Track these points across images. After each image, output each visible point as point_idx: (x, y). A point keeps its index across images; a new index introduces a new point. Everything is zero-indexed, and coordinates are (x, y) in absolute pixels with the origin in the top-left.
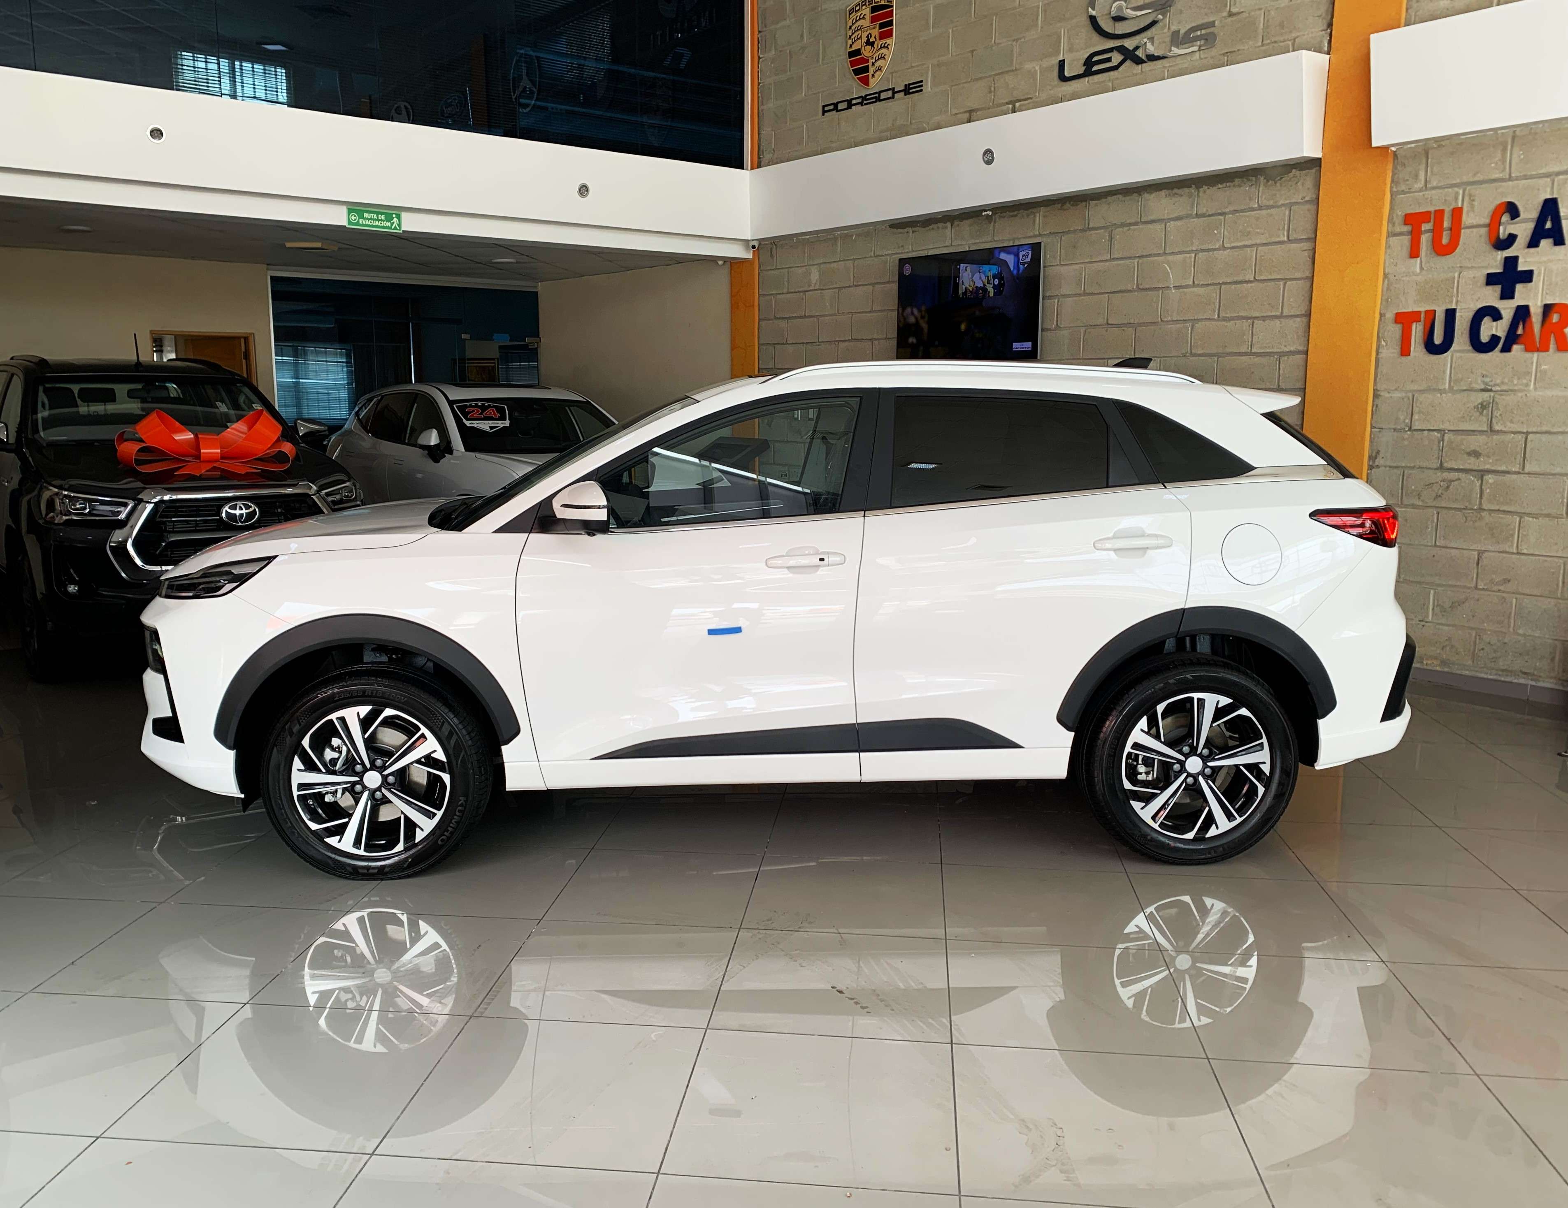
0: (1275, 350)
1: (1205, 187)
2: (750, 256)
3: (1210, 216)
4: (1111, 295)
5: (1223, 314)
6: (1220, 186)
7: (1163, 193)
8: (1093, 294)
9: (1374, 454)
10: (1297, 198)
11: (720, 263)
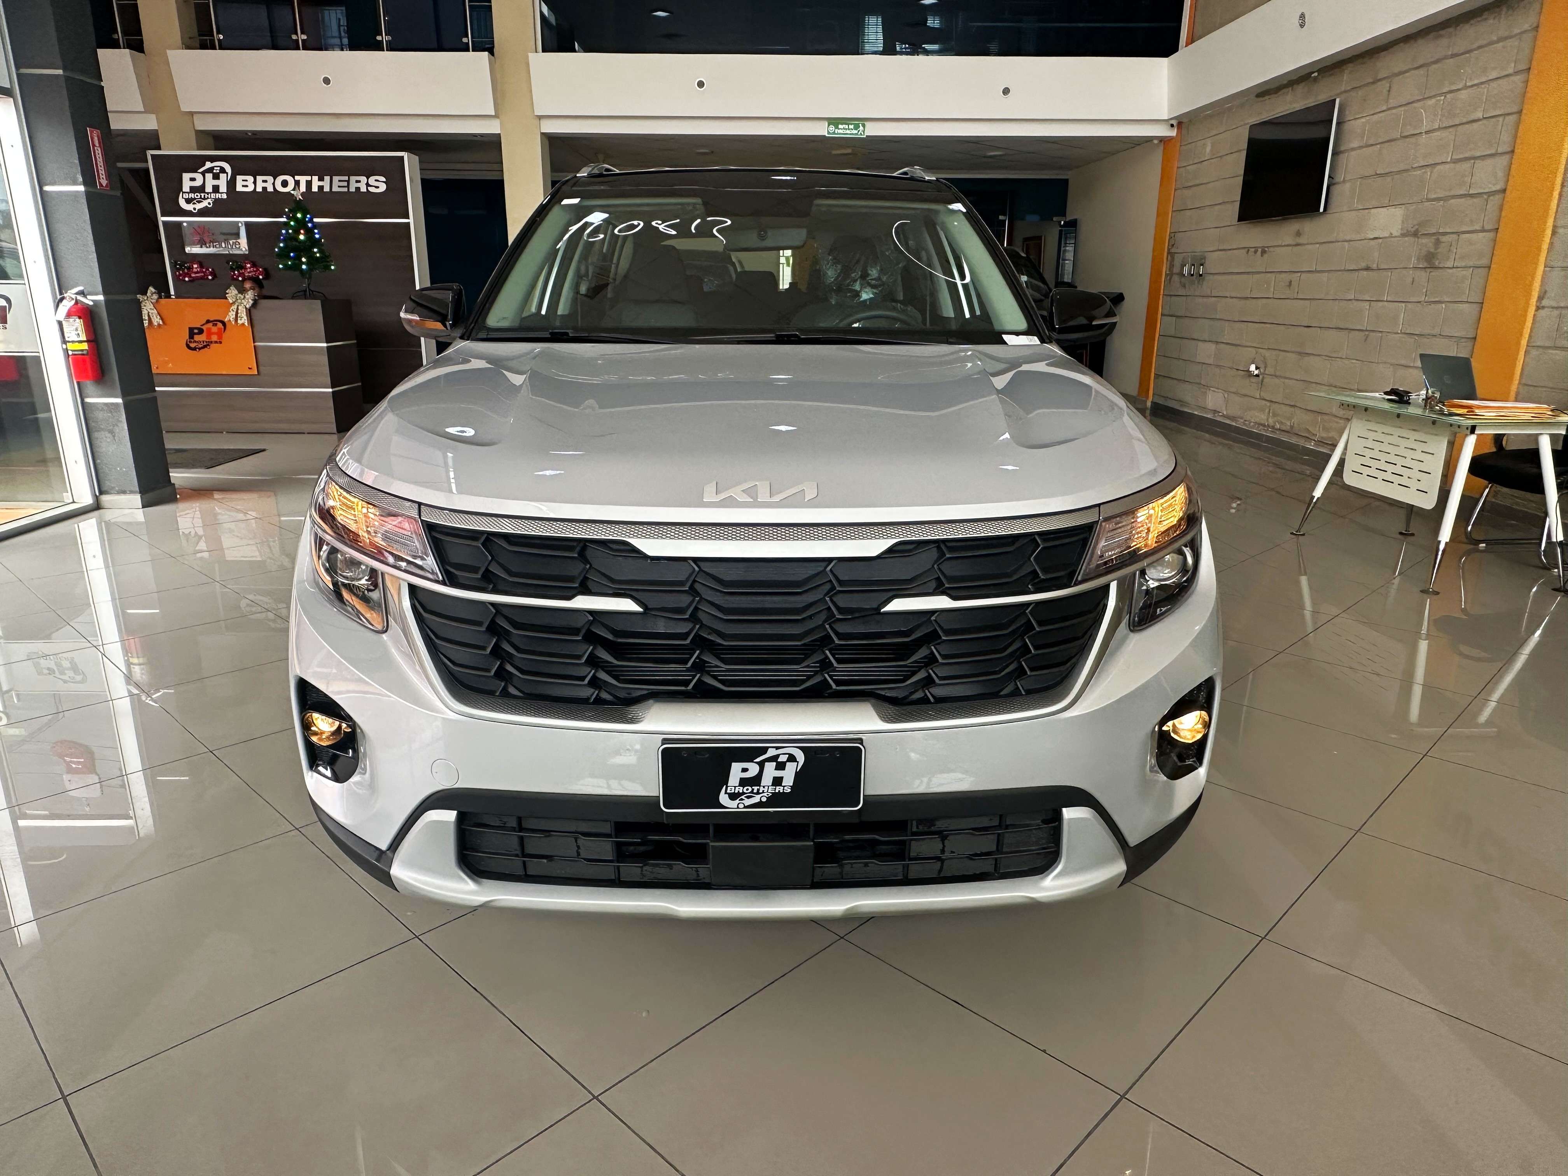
0: (1485, 191)
1: (1461, 25)
2: (1173, 133)
3: (1462, 54)
4: (1383, 145)
5: (1455, 157)
6: (1472, 22)
7: (1431, 36)
8: (1372, 145)
9: (1542, 295)
10: (1526, 27)
11: (1156, 142)
